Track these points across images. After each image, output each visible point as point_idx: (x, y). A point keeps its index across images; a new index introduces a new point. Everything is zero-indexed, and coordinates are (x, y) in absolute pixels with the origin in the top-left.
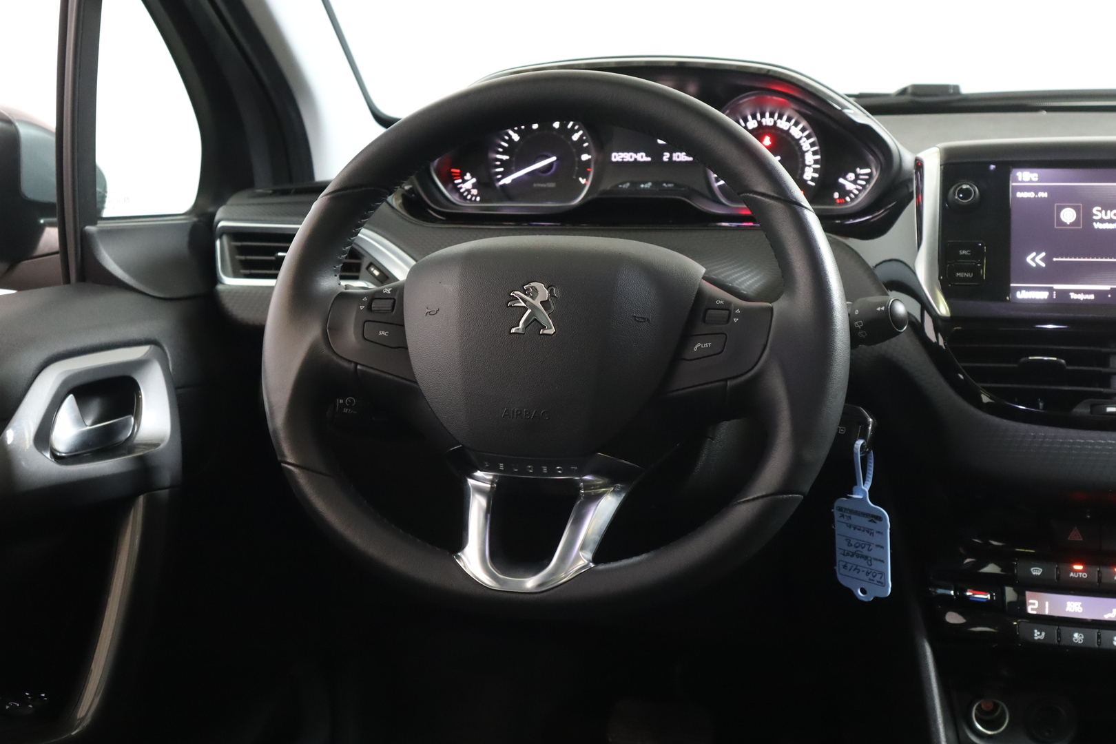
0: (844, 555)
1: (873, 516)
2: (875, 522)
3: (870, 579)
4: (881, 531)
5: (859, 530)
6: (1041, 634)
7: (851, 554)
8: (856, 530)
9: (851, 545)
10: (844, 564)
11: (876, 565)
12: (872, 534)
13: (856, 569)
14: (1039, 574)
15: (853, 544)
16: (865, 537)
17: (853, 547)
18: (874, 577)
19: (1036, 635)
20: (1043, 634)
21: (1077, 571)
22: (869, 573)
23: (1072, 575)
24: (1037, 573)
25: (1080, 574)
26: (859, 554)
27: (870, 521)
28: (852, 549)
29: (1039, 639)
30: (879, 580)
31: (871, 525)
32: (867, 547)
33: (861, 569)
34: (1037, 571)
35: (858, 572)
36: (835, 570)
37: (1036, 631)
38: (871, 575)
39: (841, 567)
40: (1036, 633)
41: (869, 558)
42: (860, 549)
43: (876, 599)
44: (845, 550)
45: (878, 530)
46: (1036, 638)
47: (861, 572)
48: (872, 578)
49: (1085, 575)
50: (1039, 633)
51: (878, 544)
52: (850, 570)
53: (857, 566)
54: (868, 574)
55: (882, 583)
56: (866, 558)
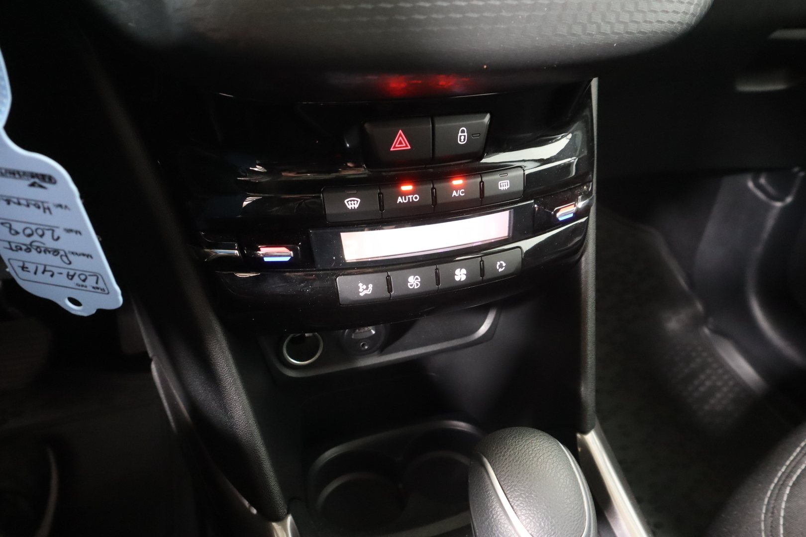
0: (11, 249)
1: (33, 175)
2: (41, 187)
3: (78, 285)
4: (63, 204)
5: (19, 204)
6: (367, 288)
7: (24, 247)
8: (12, 205)
9: (17, 233)
10: (21, 264)
11: (79, 263)
12: (47, 209)
13: (44, 271)
14: (356, 206)
15: (20, 230)
16: (35, 216)
17: (21, 235)
18: (84, 281)
19: (361, 290)
20: (371, 286)
21: (405, 194)
22: (73, 276)
23: (400, 200)
24: (353, 206)
25: (410, 196)
26: (38, 247)
27: (33, 185)
28: (22, 239)
29: (366, 295)
30: (95, 285)
31: (36, 194)
32: (48, 234)
33: (56, 270)
34: (353, 203)
35: (52, 276)
36: (9, 273)
37: (360, 285)
38: (76, 277)
39: (19, 270)
40: (362, 286)
41: (62, 253)
42: (35, 237)
43: (100, 312)
44: (9, 242)
45: (58, 202)
46: (362, 294)
47: (56, 275)
48: (81, 283)
49: (416, 198)
50: (365, 287)
51: (69, 227)
52: (35, 273)
53: (45, 266)
54: (71, 277)
55: (103, 290)
56: (56, 252)
